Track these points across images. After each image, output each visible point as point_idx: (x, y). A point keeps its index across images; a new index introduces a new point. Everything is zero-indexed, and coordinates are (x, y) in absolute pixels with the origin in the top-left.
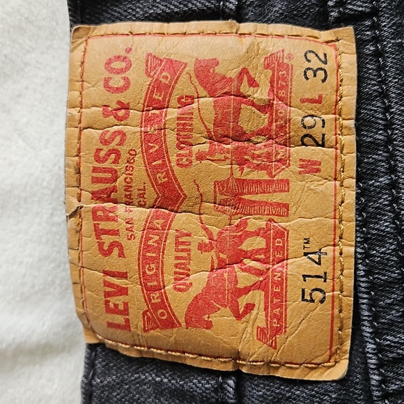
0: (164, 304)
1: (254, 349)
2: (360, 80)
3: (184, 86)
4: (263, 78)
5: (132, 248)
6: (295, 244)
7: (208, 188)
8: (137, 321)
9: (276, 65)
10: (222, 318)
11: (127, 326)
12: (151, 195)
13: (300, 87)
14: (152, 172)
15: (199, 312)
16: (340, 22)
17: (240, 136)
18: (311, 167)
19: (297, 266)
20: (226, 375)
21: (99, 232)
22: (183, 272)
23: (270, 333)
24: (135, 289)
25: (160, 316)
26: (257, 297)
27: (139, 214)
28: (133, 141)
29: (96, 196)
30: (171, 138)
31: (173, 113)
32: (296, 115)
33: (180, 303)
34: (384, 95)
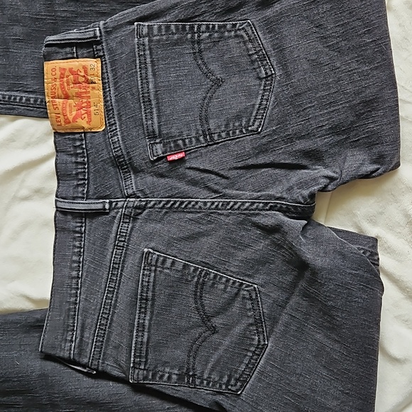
0: (68, 119)
1: (86, 126)
2: (102, 69)
3: (67, 73)
4: (83, 71)
5: (60, 107)
6: (92, 104)
7: (74, 94)
8: (63, 123)
9: (85, 68)
10: (79, 120)
11: (61, 125)
12: (63, 96)
13: (90, 72)
14: (63, 91)
15: (75, 119)
16: (97, 58)
17: (79, 83)
18: (93, 88)
19: (93, 108)
20: (82, 133)
21: (53, 105)
22: (71, 112)
23: (89, 122)
24: (62, 116)
25: (67, 121)
26: (86, 115)
27: (61, 100)
28: (58, 86)
29: (52, 98)
30: (65, 84)
31: (65, 79)
32: (89, 78)
33: (71, 118)
34: (107, 72)
